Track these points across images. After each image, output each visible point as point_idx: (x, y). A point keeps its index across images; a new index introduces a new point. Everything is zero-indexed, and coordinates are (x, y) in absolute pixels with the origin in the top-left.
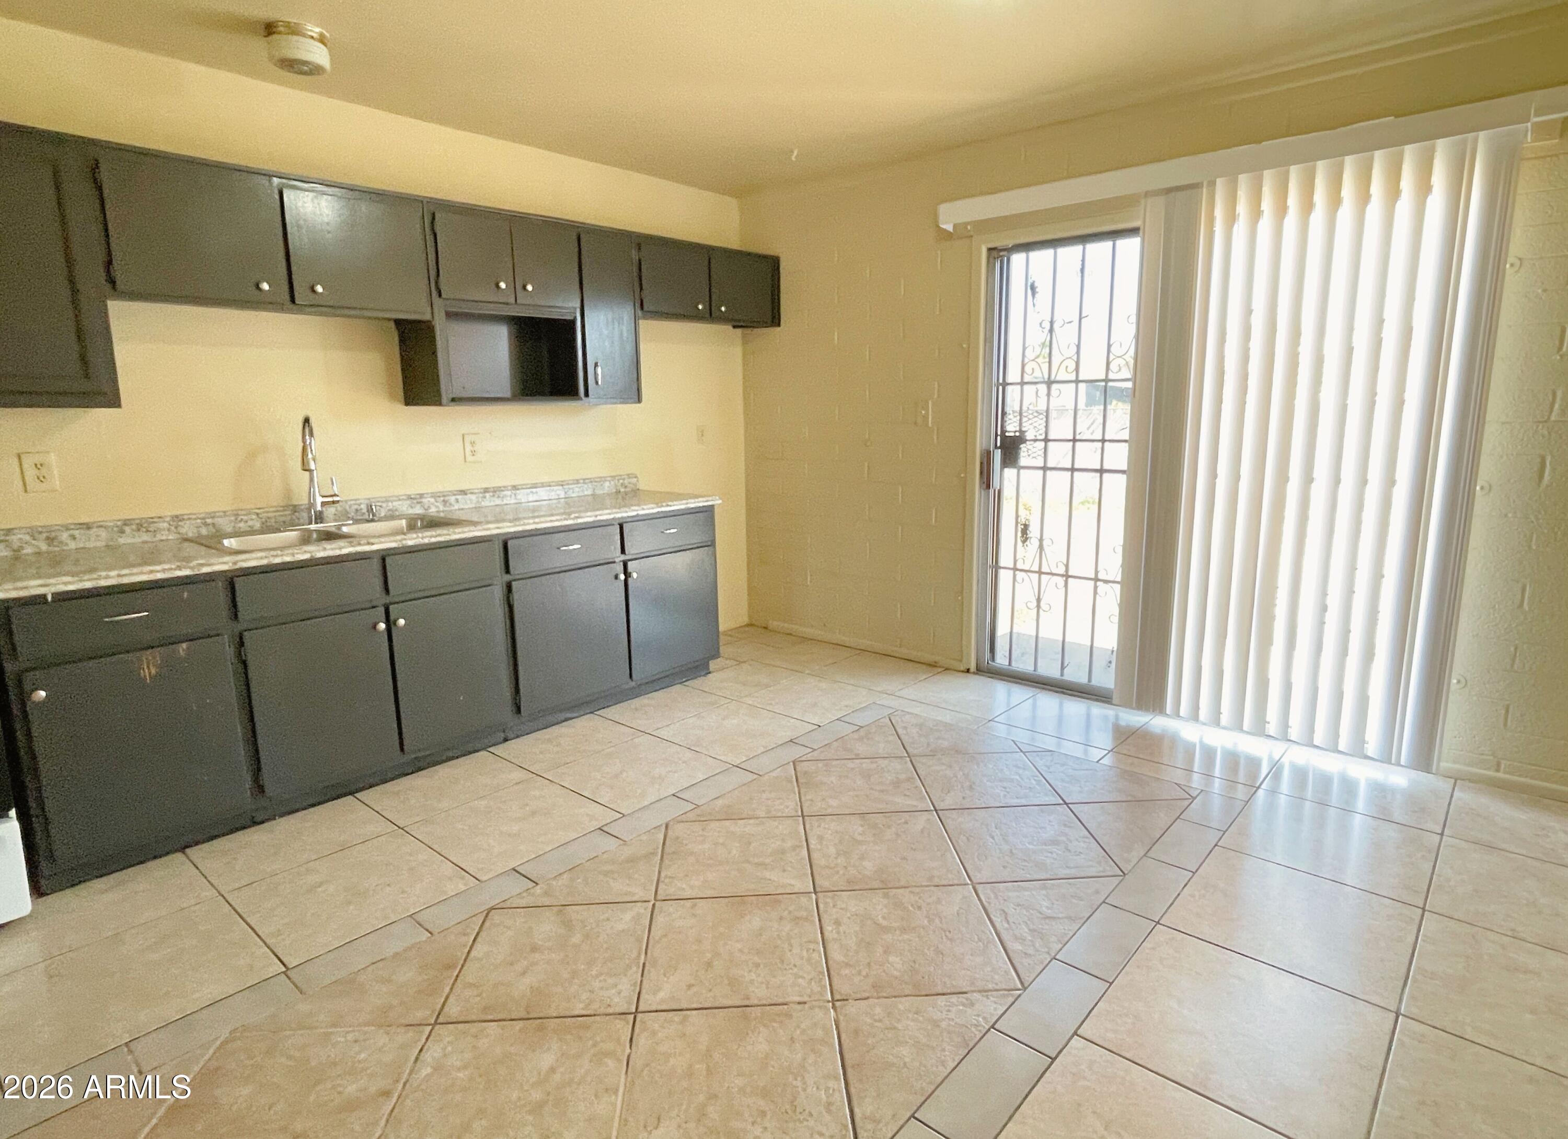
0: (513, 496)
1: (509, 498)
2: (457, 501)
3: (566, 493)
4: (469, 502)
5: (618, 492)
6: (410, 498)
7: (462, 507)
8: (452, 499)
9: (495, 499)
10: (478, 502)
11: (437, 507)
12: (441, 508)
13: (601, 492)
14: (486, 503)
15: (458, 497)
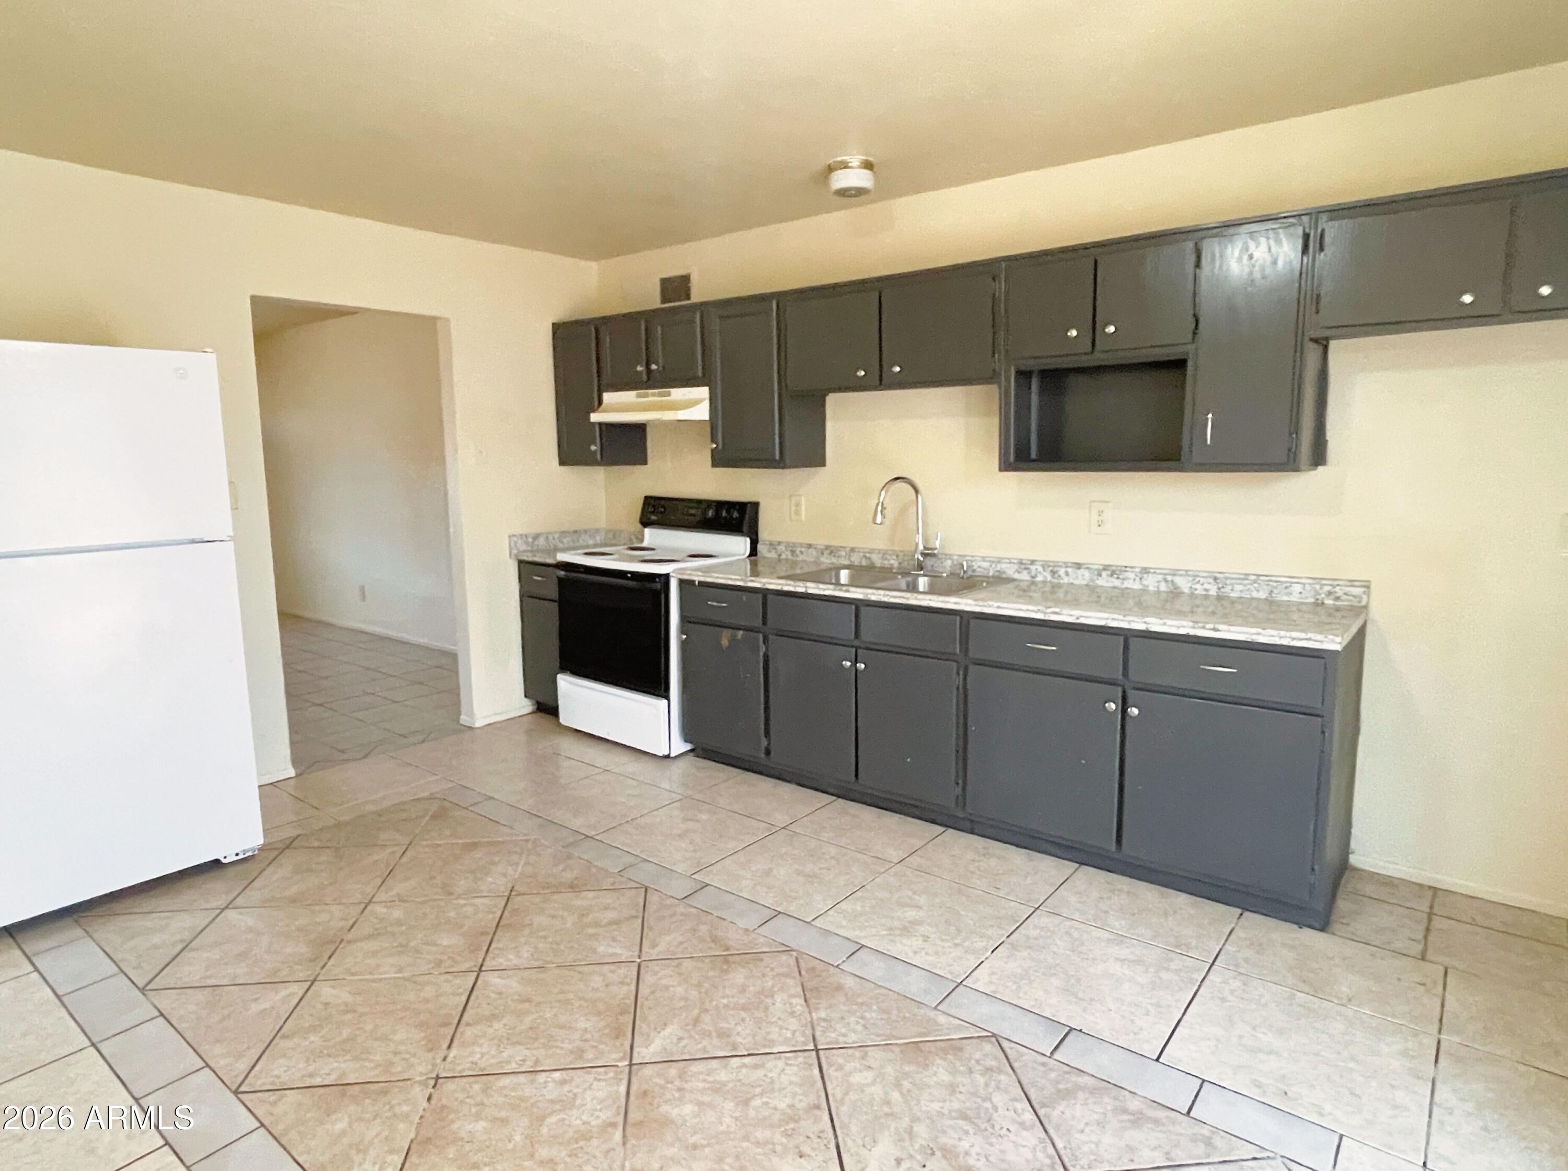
0: (1138, 579)
1: (1131, 581)
2: (1067, 574)
3: (1219, 589)
4: (1080, 577)
5: (1318, 604)
6: (1021, 563)
7: (1072, 581)
8: (1062, 572)
9: (1113, 579)
10: (1092, 580)
11: (1045, 577)
12: (1049, 578)
13: (1285, 598)
14: (1100, 582)
15: (1070, 570)
